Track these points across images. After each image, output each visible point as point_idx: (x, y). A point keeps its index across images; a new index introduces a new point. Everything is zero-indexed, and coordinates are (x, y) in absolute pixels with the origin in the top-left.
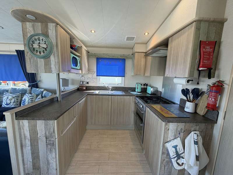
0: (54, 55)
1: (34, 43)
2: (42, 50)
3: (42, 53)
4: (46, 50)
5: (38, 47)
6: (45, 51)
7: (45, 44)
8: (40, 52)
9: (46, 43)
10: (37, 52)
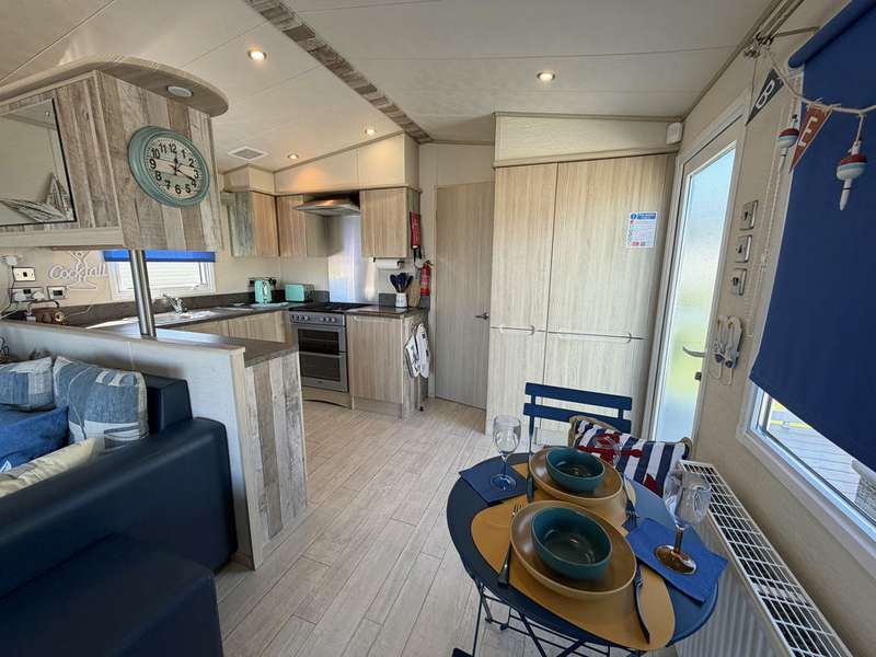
0: (210, 200)
1: (158, 158)
2: (182, 183)
3: (184, 192)
4: (195, 185)
5: (171, 171)
6: (192, 187)
7: (191, 166)
8: (177, 188)
9: (195, 164)
10: (168, 186)
